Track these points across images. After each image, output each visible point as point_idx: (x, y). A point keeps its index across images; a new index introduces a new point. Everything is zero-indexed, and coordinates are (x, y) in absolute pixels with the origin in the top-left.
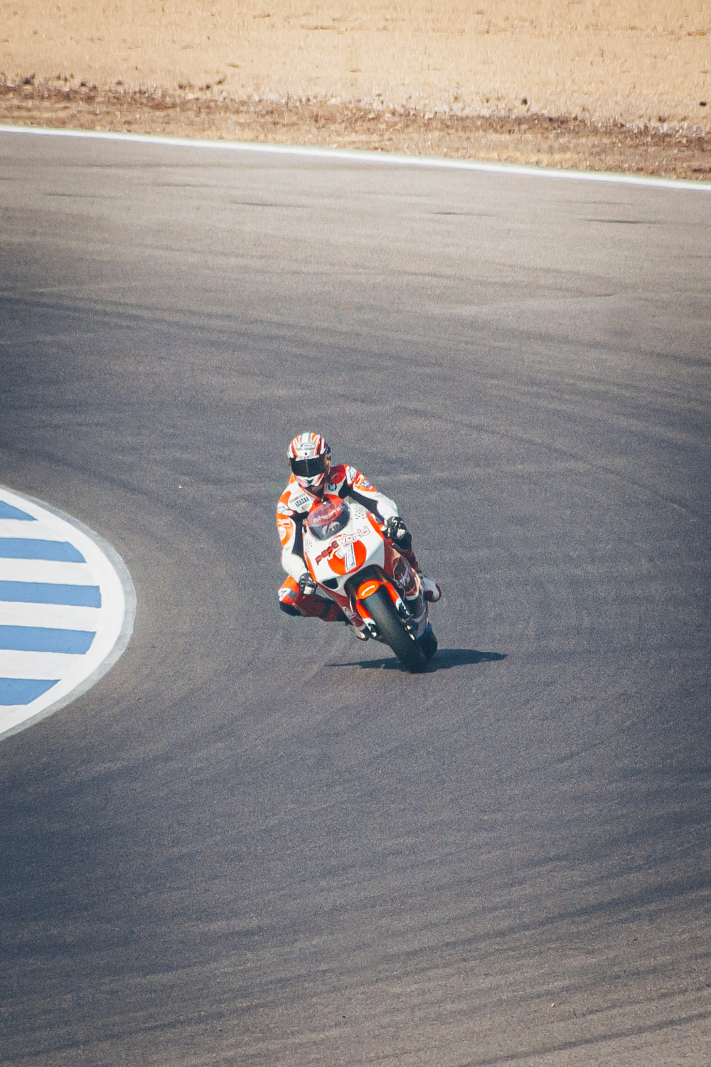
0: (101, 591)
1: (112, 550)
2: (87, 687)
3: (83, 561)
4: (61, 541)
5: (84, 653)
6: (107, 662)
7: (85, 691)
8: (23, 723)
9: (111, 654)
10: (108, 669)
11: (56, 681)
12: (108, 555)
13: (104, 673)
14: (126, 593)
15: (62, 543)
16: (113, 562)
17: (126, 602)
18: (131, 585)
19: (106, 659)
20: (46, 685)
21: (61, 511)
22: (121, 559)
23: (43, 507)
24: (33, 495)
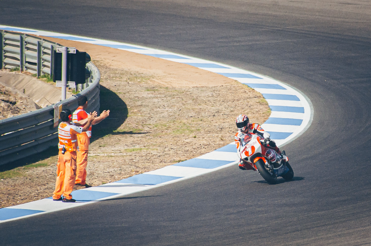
0: (305, 109)
1: (307, 97)
2: (301, 134)
3: (300, 100)
4: (294, 95)
5: (300, 125)
6: (306, 128)
7: (300, 136)
8: (283, 144)
9: (307, 125)
10: (306, 130)
11: (292, 133)
12: (306, 99)
13: (305, 131)
14: (311, 109)
15: (294, 96)
16: (307, 101)
17: (311, 111)
18: (312, 107)
19: (306, 127)
20: (289, 134)
21: (294, 87)
22: (310, 100)
23: (289, 86)
24: (286, 83)
